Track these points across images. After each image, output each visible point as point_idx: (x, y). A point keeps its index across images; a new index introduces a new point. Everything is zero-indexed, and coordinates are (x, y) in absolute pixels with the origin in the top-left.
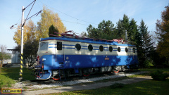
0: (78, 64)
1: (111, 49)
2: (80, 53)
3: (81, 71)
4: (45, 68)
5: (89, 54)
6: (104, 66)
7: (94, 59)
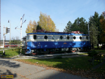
0: (46, 46)
1: (68, 38)
2: (47, 40)
3: (48, 50)
4: (28, 48)
5: (53, 41)
6: (63, 48)
7: (56, 44)
